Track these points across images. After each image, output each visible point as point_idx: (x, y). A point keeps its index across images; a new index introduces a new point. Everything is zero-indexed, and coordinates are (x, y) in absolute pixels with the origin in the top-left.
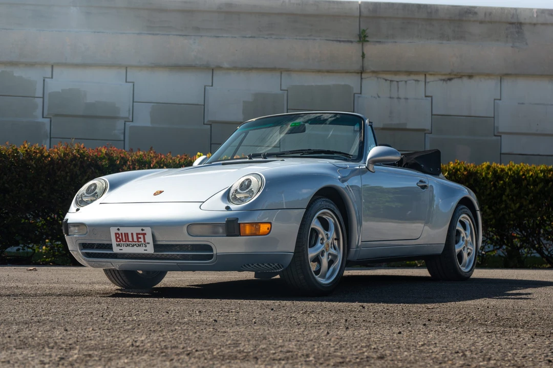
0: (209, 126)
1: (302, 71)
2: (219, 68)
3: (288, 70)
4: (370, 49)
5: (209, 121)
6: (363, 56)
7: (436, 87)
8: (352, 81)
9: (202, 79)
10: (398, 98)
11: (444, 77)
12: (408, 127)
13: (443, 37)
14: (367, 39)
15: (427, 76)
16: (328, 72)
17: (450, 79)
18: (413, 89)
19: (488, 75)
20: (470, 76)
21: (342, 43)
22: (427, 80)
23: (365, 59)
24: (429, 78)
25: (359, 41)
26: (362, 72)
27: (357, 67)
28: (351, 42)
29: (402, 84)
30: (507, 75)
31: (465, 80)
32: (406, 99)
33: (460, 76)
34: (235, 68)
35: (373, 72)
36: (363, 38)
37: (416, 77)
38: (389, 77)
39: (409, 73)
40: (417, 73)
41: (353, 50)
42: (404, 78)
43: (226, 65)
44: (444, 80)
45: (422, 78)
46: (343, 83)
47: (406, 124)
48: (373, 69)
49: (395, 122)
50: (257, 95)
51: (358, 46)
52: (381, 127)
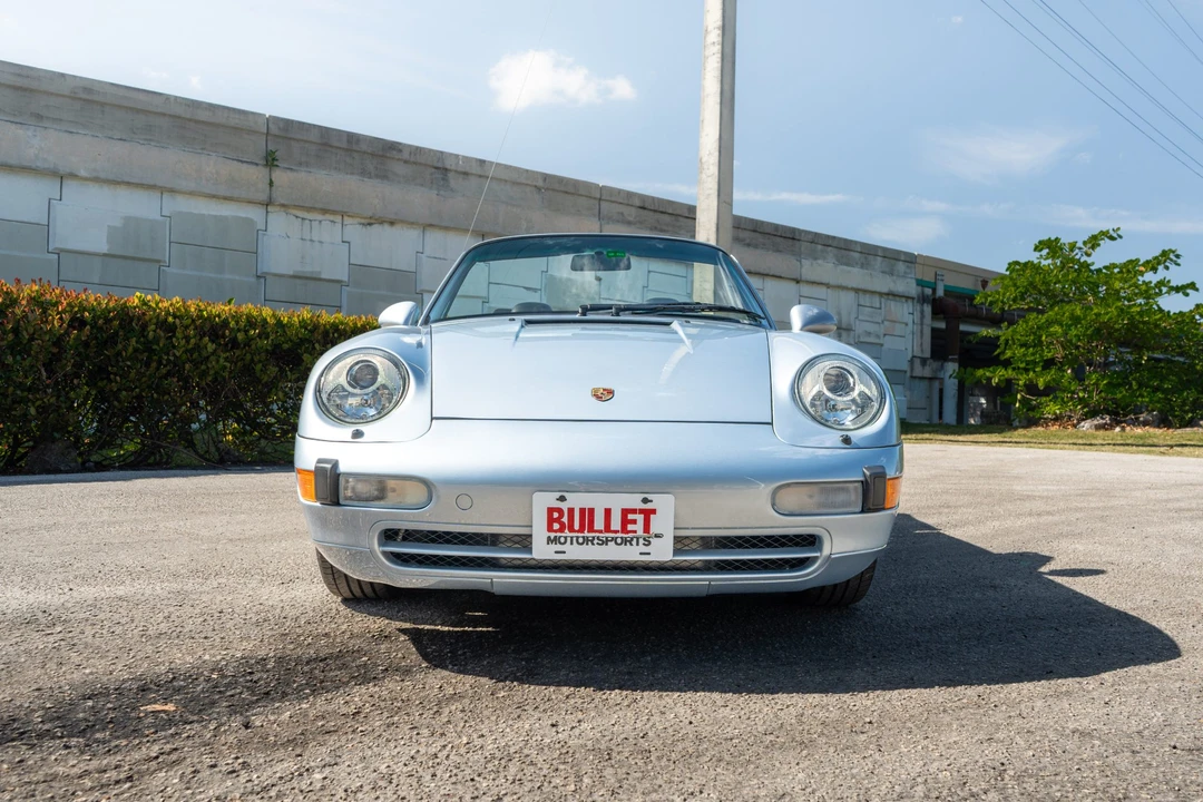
0: (56, 256)
1: (192, 194)
2: (73, 176)
3: (172, 191)
4: (280, 176)
5: (56, 249)
6: (271, 184)
7: (353, 230)
8: (255, 214)
9: (49, 188)
10: (311, 240)
11: (363, 221)
12: (323, 276)
13: (364, 173)
14: (275, 163)
15: (345, 218)
16: (225, 198)
17: (370, 224)
18: (328, 232)
19: (411, 224)
20: (392, 223)
21: (245, 165)
22: (345, 223)
23: (274, 188)
24: (347, 220)
25: (267, 165)
26: (268, 203)
27: (263, 197)
28: (257, 164)
29: (315, 224)
30: (431, 225)
31: (386, 226)
32: (321, 242)
33: (381, 222)
34: (96, 180)
35: (283, 205)
36: (270, 161)
37: (332, 217)
38: (306, 215)
39: (324, 211)
40: (334, 212)
41: (257, 175)
42: (320, 217)
43: (83, 173)
44: (363, 224)
45: (338, 219)
46: (244, 215)
47: (320, 273)
48: (282, 202)
49: (308, 269)
50: (128, 220)
51: (265, 171)
52: (291, 273)
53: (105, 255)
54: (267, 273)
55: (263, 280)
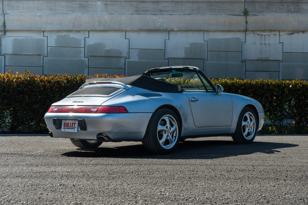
0: (167, 61)
1: (215, 31)
2: (172, 31)
3: (207, 31)
4: (250, 19)
5: (167, 58)
6: (247, 23)
7: (285, 38)
8: (240, 36)
9: (164, 36)
10: (265, 44)
11: (289, 33)
12: (271, 59)
13: (289, 11)
14: (248, 13)
15: (281, 32)
16: (228, 31)
17: (292, 34)
18: (272, 39)
20: (303, 32)
21: (235, 16)
22: (281, 34)
23: (248, 24)
24: (281, 33)
25: (244, 15)
26: (246, 31)
27: (243, 28)
28: (240, 15)
29: (267, 37)
31: (301, 34)
32: (269, 44)
33: (298, 32)
34: (180, 31)
35: (252, 31)
36: (246, 13)
37: (275, 33)
38: (260, 33)
39: (271, 31)
40: (275, 31)
41: (242, 19)
42: (269, 33)
43: (176, 29)
44: (289, 34)
45: (277, 33)
46: (236, 37)
47: (269, 57)
48: (252, 29)
49: (263, 56)
50: (192, 44)
51: (244, 18)
52: (256, 59)
53: (184, 58)
54: (247, 60)
55: (244, 63)
